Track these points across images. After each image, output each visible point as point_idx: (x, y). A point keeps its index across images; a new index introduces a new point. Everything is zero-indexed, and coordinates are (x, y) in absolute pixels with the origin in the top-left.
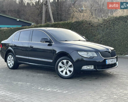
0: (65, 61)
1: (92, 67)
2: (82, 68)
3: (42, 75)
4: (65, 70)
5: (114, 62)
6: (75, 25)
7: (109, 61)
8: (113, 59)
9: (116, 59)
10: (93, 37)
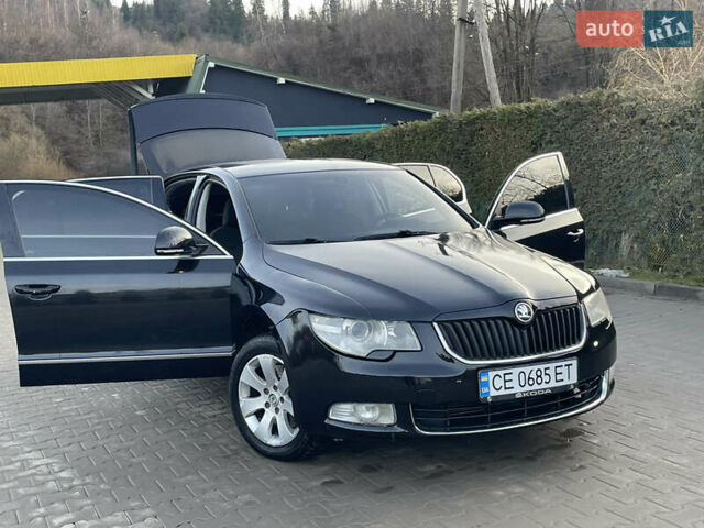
1: (382, 414)
2: (331, 417)
4: (272, 408)
5: (553, 384)
6: (558, 120)
7: (507, 378)
8: (542, 367)
9: (574, 362)
10: (646, 181)
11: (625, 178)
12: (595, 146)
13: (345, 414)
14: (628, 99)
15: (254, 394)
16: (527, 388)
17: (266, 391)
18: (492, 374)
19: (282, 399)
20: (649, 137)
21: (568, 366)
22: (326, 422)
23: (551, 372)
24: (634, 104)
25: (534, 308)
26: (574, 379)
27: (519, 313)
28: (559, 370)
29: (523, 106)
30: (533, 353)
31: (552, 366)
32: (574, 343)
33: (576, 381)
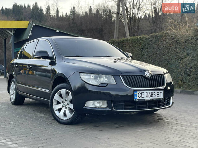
0: (63, 91)
1: (103, 104)
2: (86, 106)
3: (41, 115)
4: (64, 107)
5: (156, 98)
6: (150, 41)
7: (143, 94)
8: (153, 92)
9: (163, 92)
10: (177, 60)
11: (171, 59)
12: (161, 49)
13: (91, 104)
14: (172, 34)
15: (58, 103)
16: (148, 98)
17: (63, 102)
18: (138, 92)
19: (68, 104)
20: (178, 46)
21: (161, 92)
22: (84, 107)
23: (156, 94)
24: (174, 36)
25: (151, 74)
26: (162, 97)
27: (146, 74)
28: (158, 93)
29: (138, 37)
30: (150, 87)
31: (156, 92)
32: (163, 86)
33: (163, 98)
